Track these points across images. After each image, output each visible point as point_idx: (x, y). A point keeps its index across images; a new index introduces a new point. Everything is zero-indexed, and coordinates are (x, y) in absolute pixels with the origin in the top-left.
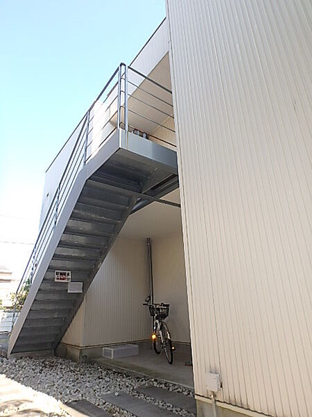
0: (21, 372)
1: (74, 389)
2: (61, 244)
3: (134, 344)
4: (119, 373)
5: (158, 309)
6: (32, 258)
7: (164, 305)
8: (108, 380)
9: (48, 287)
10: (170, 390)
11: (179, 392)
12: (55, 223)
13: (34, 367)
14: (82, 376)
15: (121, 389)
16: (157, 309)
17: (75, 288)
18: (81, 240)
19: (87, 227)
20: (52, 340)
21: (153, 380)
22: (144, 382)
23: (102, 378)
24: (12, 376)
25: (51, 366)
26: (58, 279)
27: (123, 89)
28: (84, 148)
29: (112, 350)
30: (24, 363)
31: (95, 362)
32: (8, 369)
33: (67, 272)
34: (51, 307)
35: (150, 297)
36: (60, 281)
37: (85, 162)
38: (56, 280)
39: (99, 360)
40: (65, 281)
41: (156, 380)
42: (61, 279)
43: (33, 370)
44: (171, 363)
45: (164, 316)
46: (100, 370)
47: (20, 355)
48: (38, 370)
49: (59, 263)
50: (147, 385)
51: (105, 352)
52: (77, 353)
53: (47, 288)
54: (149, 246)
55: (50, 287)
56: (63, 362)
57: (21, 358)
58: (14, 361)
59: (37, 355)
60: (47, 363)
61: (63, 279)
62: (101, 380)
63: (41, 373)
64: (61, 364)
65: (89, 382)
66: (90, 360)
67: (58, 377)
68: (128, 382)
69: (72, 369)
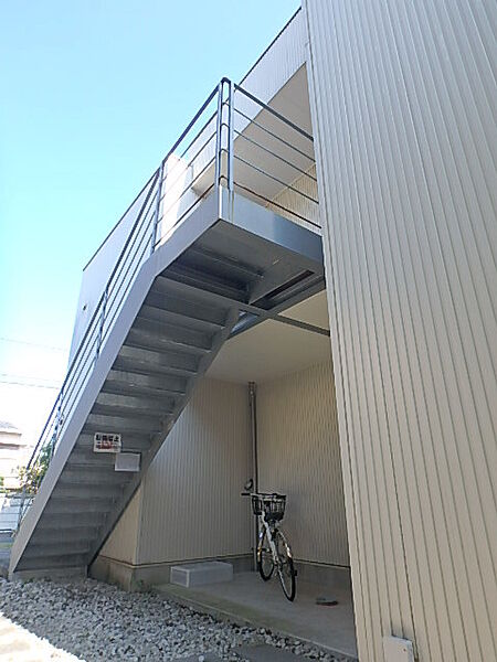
0: (30, 607)
1: (123, 645)
2: (107, 387)
3: (224, 561)
4: (201, 615)
5: (268, 503)
6: (57, 408)
7: (278, 497)
8: (184, 628)
9: (81, 459)
10: (297, 652)
11: (312, 657)
12: (98, 351)
13: (52, 598)
14: (137, 619)
15: (207, 648)
16: (265, 502)
17: (128, 463)
18: (141, 381)
19: (152, 359)
20: (85, 551)
21: (263, 631)
22: (247, 635)
23: (171, 625)
24: (15, 613)
25: (82, 597)
26: (99, 447)
27: (225, 121)
28: (152, 224)
29: (188, 571)
30: (35, 590)
31: (159, 592)
32: (7, 599)
33: (115, 436)
34: (83, 494)
35: (252, 483)
36: (101, 450)
37: (154, 247)
38: (96, 450)
39: (163, 588)
40: (112, 450)
41: (269, 633)
42: (104, 447)
43: (52, 603)
44: (291, 599)
45: (279, 516)
46: (167, 607)
47: (30, 574)
48: (60, 604)
49: (101, 420)
50: (253, 640)
51: (174, 575)
52: (127, 575)
53: (80, 462)
54: (252, 395)
55: (85, 461)
56: (103, 591)
57: (31, 581)
58: (19, 585)
59: (58, 575)
60: (76, 591)
61: (108, 447)
62: (170, 628)
63: (64, 609)
64: (99, 593)
65: (149, 631)
66: (149, 588)
67: (95, 619)
68: (219, 634)
69: (118, 603)
